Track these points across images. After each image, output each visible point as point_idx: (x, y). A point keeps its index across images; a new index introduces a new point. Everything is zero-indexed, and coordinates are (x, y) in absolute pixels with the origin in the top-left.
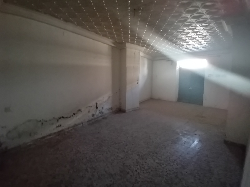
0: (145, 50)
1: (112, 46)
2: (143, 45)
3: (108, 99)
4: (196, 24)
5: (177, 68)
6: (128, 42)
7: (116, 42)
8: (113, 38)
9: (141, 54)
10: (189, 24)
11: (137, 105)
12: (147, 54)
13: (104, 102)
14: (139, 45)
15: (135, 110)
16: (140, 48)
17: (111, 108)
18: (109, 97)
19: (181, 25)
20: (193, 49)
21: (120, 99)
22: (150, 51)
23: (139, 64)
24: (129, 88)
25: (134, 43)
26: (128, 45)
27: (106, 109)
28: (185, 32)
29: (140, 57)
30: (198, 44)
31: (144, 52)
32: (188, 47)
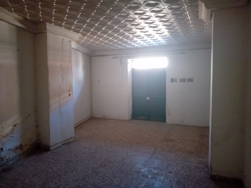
0: (80, 38)
1: (17, 27)
2: (78, 29)
3: (13, 129)
4: (145, 7)
5: (129, 70)
6: (51, 22)
7: (26, 19)
8: (19, 11)
9: (74, 45)
10: (136, 5)
11: (70, 133)
12: (83, 45)
13: (4, 137)
14: (69, 29)
15: (67, 143)
16: (71, 34)
17: (21, 147)
18: (15, 125)
19: (123, 6)
20: (152, 42)
21: (37, 126)
22: (89, 40)
23: (70, 61)
24: (54, 104)
25: (60, 25)
26: (51, 28)
27: (9, 150)
28: (131, 18)
29: (72, 50)
30: (159, 35)
31: (78, 42)
32: (146, 38)
